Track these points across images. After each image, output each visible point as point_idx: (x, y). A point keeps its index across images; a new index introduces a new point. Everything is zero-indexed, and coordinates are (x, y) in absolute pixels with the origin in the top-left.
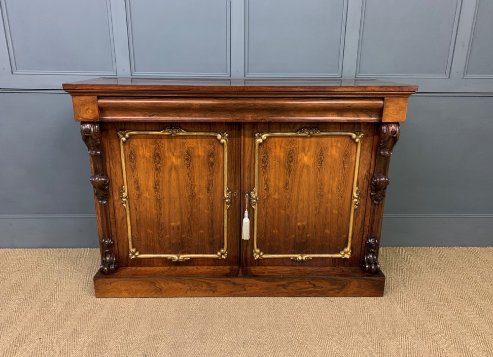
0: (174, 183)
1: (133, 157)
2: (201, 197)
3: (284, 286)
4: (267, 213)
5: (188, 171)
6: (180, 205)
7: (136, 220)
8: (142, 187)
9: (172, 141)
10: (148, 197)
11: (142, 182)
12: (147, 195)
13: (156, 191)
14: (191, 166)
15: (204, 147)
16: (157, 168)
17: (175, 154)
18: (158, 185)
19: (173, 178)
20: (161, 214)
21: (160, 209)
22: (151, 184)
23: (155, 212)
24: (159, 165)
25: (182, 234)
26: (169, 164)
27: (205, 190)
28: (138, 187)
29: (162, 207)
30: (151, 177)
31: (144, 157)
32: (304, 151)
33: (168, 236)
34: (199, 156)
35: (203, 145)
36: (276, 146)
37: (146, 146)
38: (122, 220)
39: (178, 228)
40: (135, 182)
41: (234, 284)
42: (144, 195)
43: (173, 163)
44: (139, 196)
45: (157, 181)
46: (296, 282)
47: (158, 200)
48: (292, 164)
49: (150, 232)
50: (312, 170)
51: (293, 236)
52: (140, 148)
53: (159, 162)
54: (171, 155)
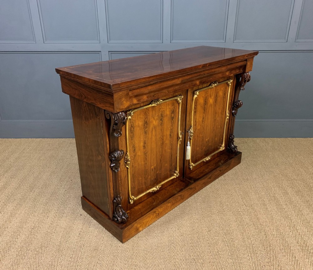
0: (154, 139)
1: (132, 129)
2: (167, 142)
3: (210, 178)
4: (195, 139)
5: (161, 127)
6: (156, 152)
7: (133, 174)
8: (137, 149)
9: (154, 109)
10: (140, 155)
11: (137, 145)
12: (140, 153)
13: (144, 149)
14: (163, 123)
15: (170, 108)
16: (145, 132)
17: (155, 118)
18: (146, 143)
19: (153, 135)
20: (146, 164)
21: (146, 160)
22: (142, 144)
23: (143, 163)
24: (146, 129)
25: (157, 172)
26: (151, 126)
27: (169, 137)
28: (134, 150)
29: (147, 158)
30: (142, 139)
31: (139, 126)
32: (211, 97)
33: (150, 177)
34: (167, 115)
35: (169, 107)
36: (200, 97)
37: (140, 118)
38: (125, 178)
39: (155, 168)
40: (133, 147)
41: (191, 189)
42: (138, 154)
43: (154, 125)
44: (135, 156)
45: (145, 141)
46: (214, 173)
47: (145, 154)
48: (206, 106)
49: (141, 178)
50: (213, 106)
51: (204, 148)
52: (137, 121)
53: (147, 127)
54: (153, 119)
